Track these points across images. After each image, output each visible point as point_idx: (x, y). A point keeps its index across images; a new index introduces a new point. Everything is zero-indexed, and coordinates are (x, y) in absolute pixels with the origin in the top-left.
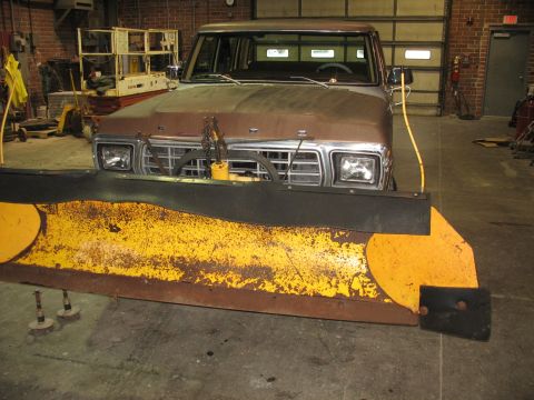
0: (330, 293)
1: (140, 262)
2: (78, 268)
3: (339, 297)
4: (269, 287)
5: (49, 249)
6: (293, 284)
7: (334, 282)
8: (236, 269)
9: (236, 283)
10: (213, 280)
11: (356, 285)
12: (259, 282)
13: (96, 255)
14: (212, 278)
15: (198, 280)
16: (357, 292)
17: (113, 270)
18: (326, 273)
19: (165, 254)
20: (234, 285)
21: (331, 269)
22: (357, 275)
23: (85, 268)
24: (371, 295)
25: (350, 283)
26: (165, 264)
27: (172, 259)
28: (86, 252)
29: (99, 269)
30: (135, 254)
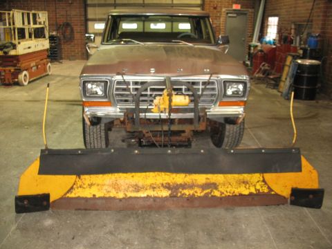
0: (246, 192)
1: (144, 188)
2: (107, 196)
3: (251, 194)
4: (217, 193)
5: (85, 186)
6: (228, 190)
7: (247, 187)
8: (198, 186)
9: (199, 193)
10: (187, 193)
11: (258, 187)
12: (212, 191)
13: (116, 187)
14: (187, 192)
15: (179, 194)
16: (259, 190)
17: (129, 194)
18: (244, 182)
19: (158, 182)
20: (199, 195)
21: (245, 180)
22: (258, 182)
23: (112, 195)
24: (266, 191)
25: (255, 186)
26: (159, 187)
27: (162, 184)
28: (109, 185)
29: (121, 195)
30: (140, 184)
